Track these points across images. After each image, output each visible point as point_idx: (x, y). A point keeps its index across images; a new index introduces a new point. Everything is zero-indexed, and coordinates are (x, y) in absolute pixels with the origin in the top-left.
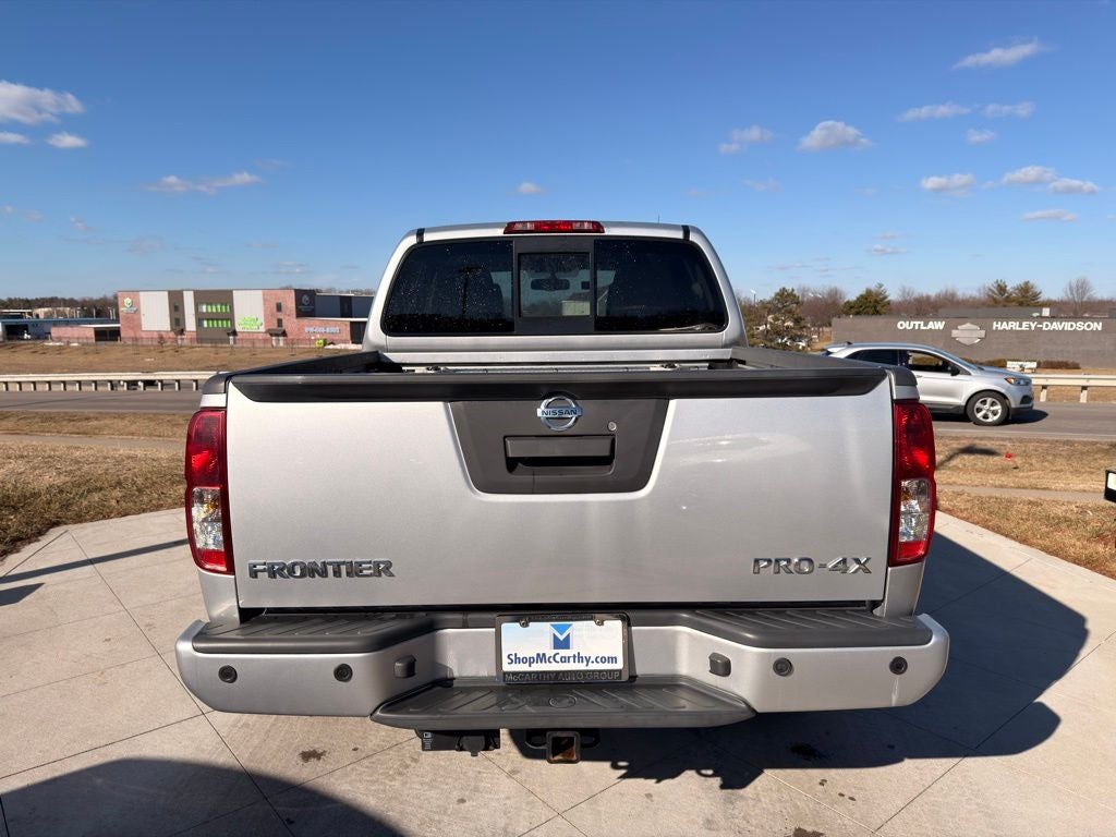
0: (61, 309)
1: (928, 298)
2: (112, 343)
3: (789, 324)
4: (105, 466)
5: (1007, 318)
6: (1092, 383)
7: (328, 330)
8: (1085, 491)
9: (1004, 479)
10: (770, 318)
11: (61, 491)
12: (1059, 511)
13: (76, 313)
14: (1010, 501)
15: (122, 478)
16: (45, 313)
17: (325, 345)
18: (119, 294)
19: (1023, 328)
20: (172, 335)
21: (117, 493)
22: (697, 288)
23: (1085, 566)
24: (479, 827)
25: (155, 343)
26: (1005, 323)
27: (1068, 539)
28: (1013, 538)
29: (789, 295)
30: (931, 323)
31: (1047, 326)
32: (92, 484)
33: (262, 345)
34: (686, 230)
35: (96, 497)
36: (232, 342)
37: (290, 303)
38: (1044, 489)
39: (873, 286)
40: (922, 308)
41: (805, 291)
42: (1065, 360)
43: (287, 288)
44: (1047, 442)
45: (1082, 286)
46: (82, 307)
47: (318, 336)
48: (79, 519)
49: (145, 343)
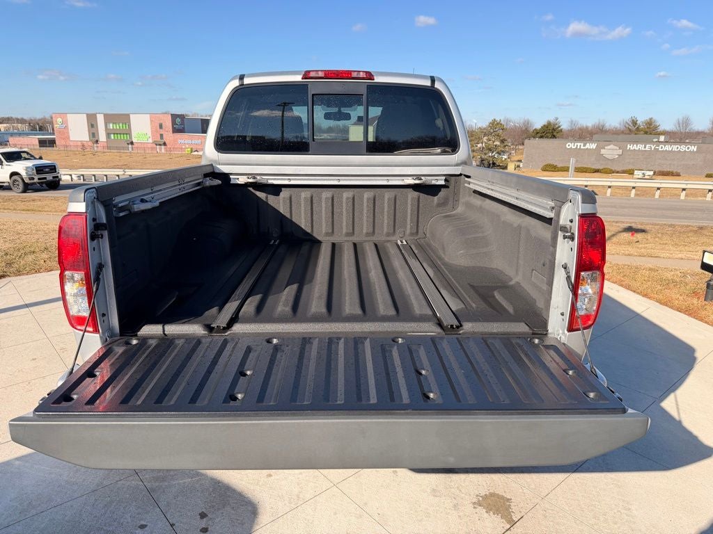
0: (15, 125)
1: (587, 128)
2: (50, 148)
3: (497, 143)
4: (36, 237)
5: (637, 142)
6: (689, 186)
7: (193, 142)
8: (682, 259)
9: (630, 250)
10: (485, 139)
11: (6, 254)
12: (669, 275)
13: (25, 128)
14: (637, 268)
15: (48, 245)
16: (5, 128)
17: (191, 152)
18: (54, 115)
19: (647, 149)
20: (90, 144)
21: (45, 256)
22: (439, 122)
23: (685, 313)
24: (280, 494)
25: (79, 149)
26: (635, 145)
27: (673, 294)
28: (638, 293)
29: (498, 124)
30: (588, 144)
31: (662, 148)
32: (27, 250)
33: (150, 152)
34: (433, 80)
35: (30, 258)
36: (130, 149)
37: (168, 123)
38: (656, 257)
39: (552, 119)
40: (583, 134)
41: (508, 121)
42: (671, 170)
43: (166, 113)
44: (658, 225)
45: (686, 122)
46: (29, 124)
47: (187, 146)
48: (19, 273)
49: (72, 149)
